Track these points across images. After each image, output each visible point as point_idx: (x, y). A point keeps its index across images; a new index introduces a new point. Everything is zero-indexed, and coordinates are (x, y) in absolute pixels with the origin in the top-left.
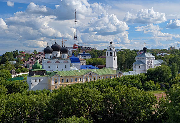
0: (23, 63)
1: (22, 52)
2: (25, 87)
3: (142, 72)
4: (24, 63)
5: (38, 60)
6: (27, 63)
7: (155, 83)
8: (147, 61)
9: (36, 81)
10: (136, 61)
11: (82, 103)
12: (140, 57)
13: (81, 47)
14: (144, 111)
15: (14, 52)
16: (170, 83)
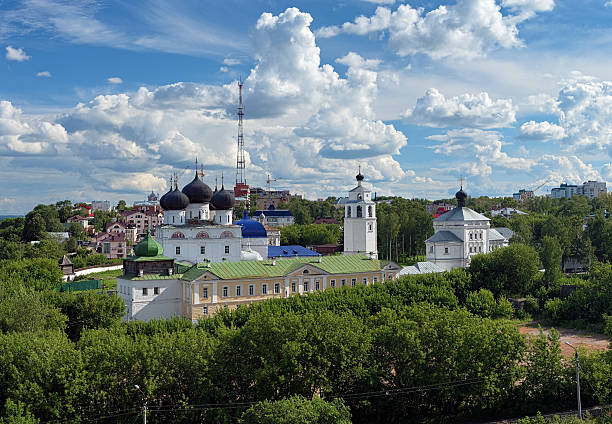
0: (89, 239)
1: (84, 206)
2: (115, 310)
3: (456, 265)
4: (94, 240)
5: (135, 231)
6: (103, 238)
7: (496, 297)
8: (467, 231)
9: (145, 292)
10: (436, 231)
11: (314, 355)
12: (447, 220)
13: (259, 191)
14: (493, 377)
15: (58, 204)
16: (540, 298)
